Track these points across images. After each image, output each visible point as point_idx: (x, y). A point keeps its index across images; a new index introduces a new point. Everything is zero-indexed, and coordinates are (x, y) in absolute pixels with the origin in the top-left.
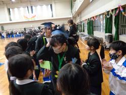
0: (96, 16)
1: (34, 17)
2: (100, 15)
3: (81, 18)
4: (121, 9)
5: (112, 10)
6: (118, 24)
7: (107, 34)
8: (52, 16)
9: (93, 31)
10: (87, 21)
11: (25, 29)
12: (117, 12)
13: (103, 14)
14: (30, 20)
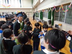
0: (44, 10)
2: (46, 9)
3: (37, 9)
4: (55, 8)
5: (51, 8)
8: (21, 7)
10: (40, 12)
11: (3, 13)
12: (53, 9)
14: (7, 8)
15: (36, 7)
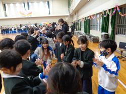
0: (93, 15)
1: (30, 13)
2: (97, 14)
3: (78, 17)
4: (118, 9)
5: (109, 10)
6: (114, 24)
7: (104, 33)
8: (49, 14)
9: (90, 29)
10: (84, 20)
11: (21, 25)
12: (114, 12)
13: (100, 13)
14: (26, 17)
15: (76, 12)
